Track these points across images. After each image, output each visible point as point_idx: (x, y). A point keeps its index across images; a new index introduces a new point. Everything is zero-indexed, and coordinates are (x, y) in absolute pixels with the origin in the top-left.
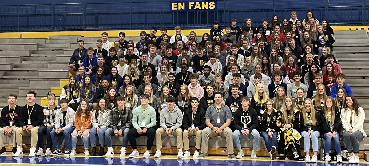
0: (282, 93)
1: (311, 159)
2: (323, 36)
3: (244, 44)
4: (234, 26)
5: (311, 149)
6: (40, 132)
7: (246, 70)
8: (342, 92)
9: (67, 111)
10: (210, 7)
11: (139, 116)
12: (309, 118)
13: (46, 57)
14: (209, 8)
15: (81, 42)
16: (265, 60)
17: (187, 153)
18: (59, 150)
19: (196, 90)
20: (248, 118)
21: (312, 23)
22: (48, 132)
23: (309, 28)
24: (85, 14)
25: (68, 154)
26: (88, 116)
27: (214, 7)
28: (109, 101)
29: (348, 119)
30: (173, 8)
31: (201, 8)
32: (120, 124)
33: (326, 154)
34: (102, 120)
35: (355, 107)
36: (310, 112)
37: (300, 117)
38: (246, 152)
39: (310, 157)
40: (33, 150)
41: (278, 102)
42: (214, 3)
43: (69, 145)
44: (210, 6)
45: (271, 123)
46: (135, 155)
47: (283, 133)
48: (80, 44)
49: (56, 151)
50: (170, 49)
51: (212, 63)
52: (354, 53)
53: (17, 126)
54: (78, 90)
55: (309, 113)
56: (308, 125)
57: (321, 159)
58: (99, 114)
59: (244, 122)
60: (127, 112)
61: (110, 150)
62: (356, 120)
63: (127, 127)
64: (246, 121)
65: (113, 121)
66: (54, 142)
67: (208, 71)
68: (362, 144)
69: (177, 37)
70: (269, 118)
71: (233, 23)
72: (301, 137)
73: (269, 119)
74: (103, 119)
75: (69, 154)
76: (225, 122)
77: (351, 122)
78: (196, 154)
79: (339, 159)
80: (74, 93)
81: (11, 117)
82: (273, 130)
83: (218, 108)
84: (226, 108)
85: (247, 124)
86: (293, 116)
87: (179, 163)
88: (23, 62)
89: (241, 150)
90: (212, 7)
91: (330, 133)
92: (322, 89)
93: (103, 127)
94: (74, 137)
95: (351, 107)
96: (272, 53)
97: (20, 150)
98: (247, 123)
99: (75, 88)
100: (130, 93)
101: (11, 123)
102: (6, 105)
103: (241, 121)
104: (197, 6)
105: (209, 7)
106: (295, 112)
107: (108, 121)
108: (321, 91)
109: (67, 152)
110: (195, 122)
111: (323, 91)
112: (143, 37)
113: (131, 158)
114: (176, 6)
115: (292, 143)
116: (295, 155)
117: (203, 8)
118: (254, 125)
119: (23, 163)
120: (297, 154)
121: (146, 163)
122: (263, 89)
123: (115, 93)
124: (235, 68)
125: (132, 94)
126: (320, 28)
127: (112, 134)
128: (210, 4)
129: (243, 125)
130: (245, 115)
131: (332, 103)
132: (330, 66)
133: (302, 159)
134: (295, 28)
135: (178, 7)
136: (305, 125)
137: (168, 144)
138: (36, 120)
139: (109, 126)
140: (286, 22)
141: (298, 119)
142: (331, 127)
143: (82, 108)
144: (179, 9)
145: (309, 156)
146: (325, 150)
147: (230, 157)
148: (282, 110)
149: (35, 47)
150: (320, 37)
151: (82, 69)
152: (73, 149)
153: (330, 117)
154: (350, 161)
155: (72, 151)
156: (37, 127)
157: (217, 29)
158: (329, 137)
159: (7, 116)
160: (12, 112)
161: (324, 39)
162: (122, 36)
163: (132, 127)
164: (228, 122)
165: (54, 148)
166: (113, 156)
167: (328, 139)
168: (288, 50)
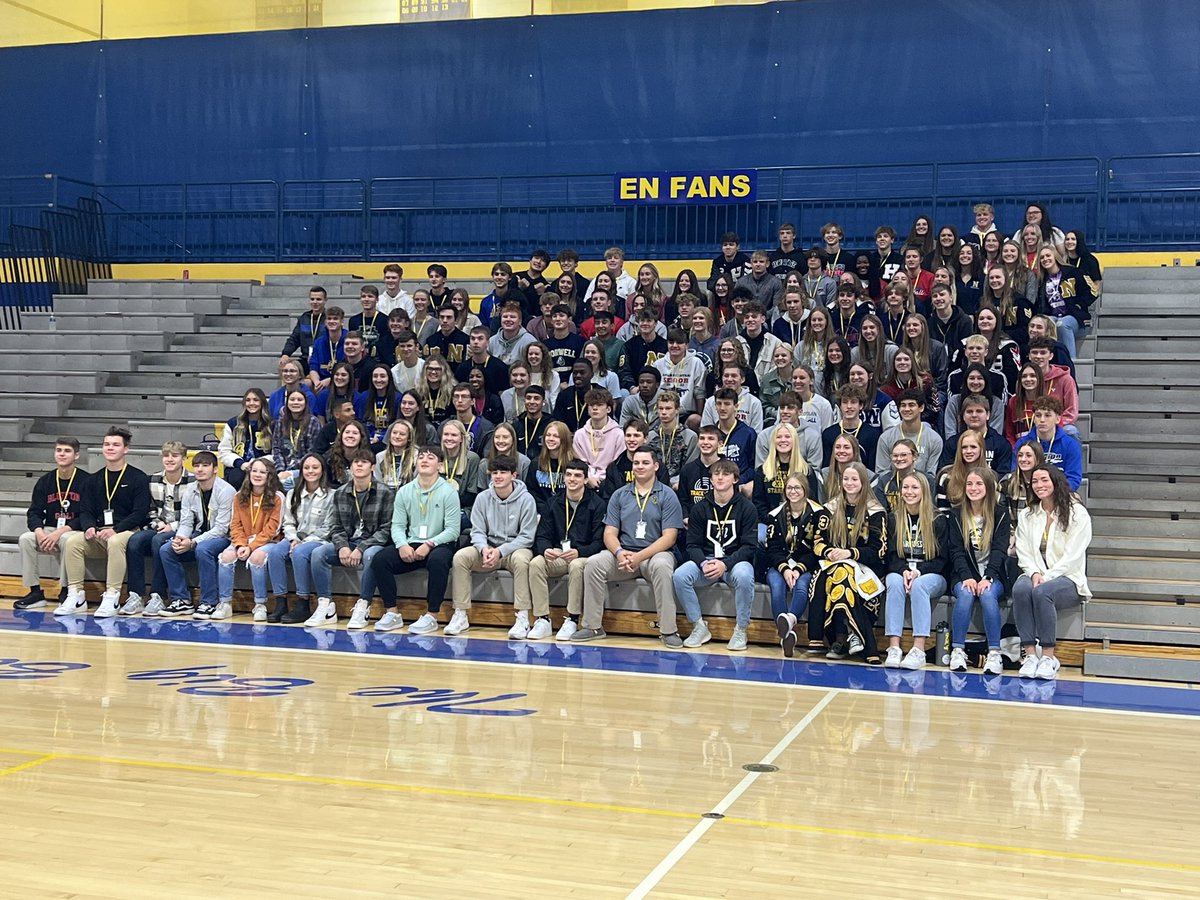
0: (847, 454)
1: (902, 659)
2: (1056, 281)
3: (790, 302)
4: (785, 245)
5: (908, 629)
6: (133, 547)
7: (774, 383)
8: (1029, 456)
9: (213, 491)
10: (735, 193)
11: (410, 509)
12: (914, 532)
13: (240, 335)
14: (730, 192)
15: (319, 294)
16: (834, 353)
17: (543, 625)
18: (186, 602)
19: (603, 440)
20: (729, 526)
21: (1034, 239)
22: (154, 549)
23: (1013, 257)
24: (369, 213)
25: (207, 612)
26: (269, 505)
27: (747, 190)
28: (342, 462)
29: (1034, 541)
30: (624, 195)
31: (708, 193)
32: (358, 533)
33: (954, 645)
34: (309, 518)
35: (1061, 505)
36: (917, 516)
37: (884, 529)
38: (718, 629)
39: (900, 652)
40: (110, 597)
41: (835, 482)
42: (746, 179)
43: (211, 589)
44: (736, 188)
45: (799, 544)
46: (392, 623)
47: (825, 575)
48: (313, 299)
49: (176, 604)
50: (562, 316)
51: (675, 360)
52: (1164, 338)
53: (74, 529)
54: (270, 431)
55: (915, 519)
56: (908, 555)
57: (938, 661)
58: (303, 501)
59: (717, 540)
60: (380, 496)
61: (325, 606)
62: (1060, 545)
63: (376, 543)
64: (722, 536)
65: (339, 521)
66: (171, 577)
67: (648, 382)
68: (1077, 621)
69: (601, 281)
70: (792, 528)
71: (782, 237)
72: (881, 588)
73: (793, 531)
74: (312, 516)
75: (211, 613)
76: (661, 535)
77: (1043, 550)
78: (568, 627)
79: (993, 662)
80: (258, 439)
81: (62, 503)
82: (801, 566)
83: (643, 495)
84: (666, 493)
85: (724, 545)
86: (863, 525)
87: (517, 653)
88: (173, 348)
89: (701, 621)
90: (741, 190)
91: (971, 582)
92: (974, 447)
93: (309, 539)
94: (225, 565)
95: (1050, 503)
96: (864, 331)
97: (75, 595)
98: (724, 540)
99: (260, 425)
100: (399, 444)
101: (61, 521)
102: (49, 467)
103: (709, 536)
104: (697, 187)
105: (733, 191)
106: (871, 513)
107: (327, 521)
108: (969, 450)
109: (203, 608)
110: (573, 535)
111: (976, 450)
112: (500, 279)
113: (379, 631)
114: (634, 188)
115: (842, 606)
116: (852, 644)
117: (713, 194)
118: (744, 547)
119: (83, 634)
120: (856, 642)
121: (422, 649)
122: (789, 440)
123: (358, 436)
124: (734, 375)
125: (408, 446)
126: (1048, 256)
127: (333, 560)
128: (735, 181)
129: (713, 546)
130: (722, 518)
131: (983, 487)
132: (1032, 375)
133: (877, 658)
134: (971, 256)
135: (637, 192)
136: (901, 554)
137: (494, 597)
138: (129, 512)
139: (329, 538)
140: (947, 237)
141: (880, 536)
142: (981, 562)
143: (254, 482)
144: (643, 196)
145: (897, 648)
146: (951, 633)
147: (666, 643)
148: (833, 504)
149: (215, 308)
150: (1048, 285)
151: (292, 371)
152: (222, 599)
153: (976, 529)
154: (1023, 672)
155: (219, 606)
156: (127, 532)
157: (732, 258)
158: (965, 591)
159: (51, 499)
160: (64, 489)
161: (1060, 292)
162: (437, 276)
163: (390, 542)
164: (669, 534)
165: (171, 594)
166: (333, 625)
167: (962, 599)
168: (918, 322)
